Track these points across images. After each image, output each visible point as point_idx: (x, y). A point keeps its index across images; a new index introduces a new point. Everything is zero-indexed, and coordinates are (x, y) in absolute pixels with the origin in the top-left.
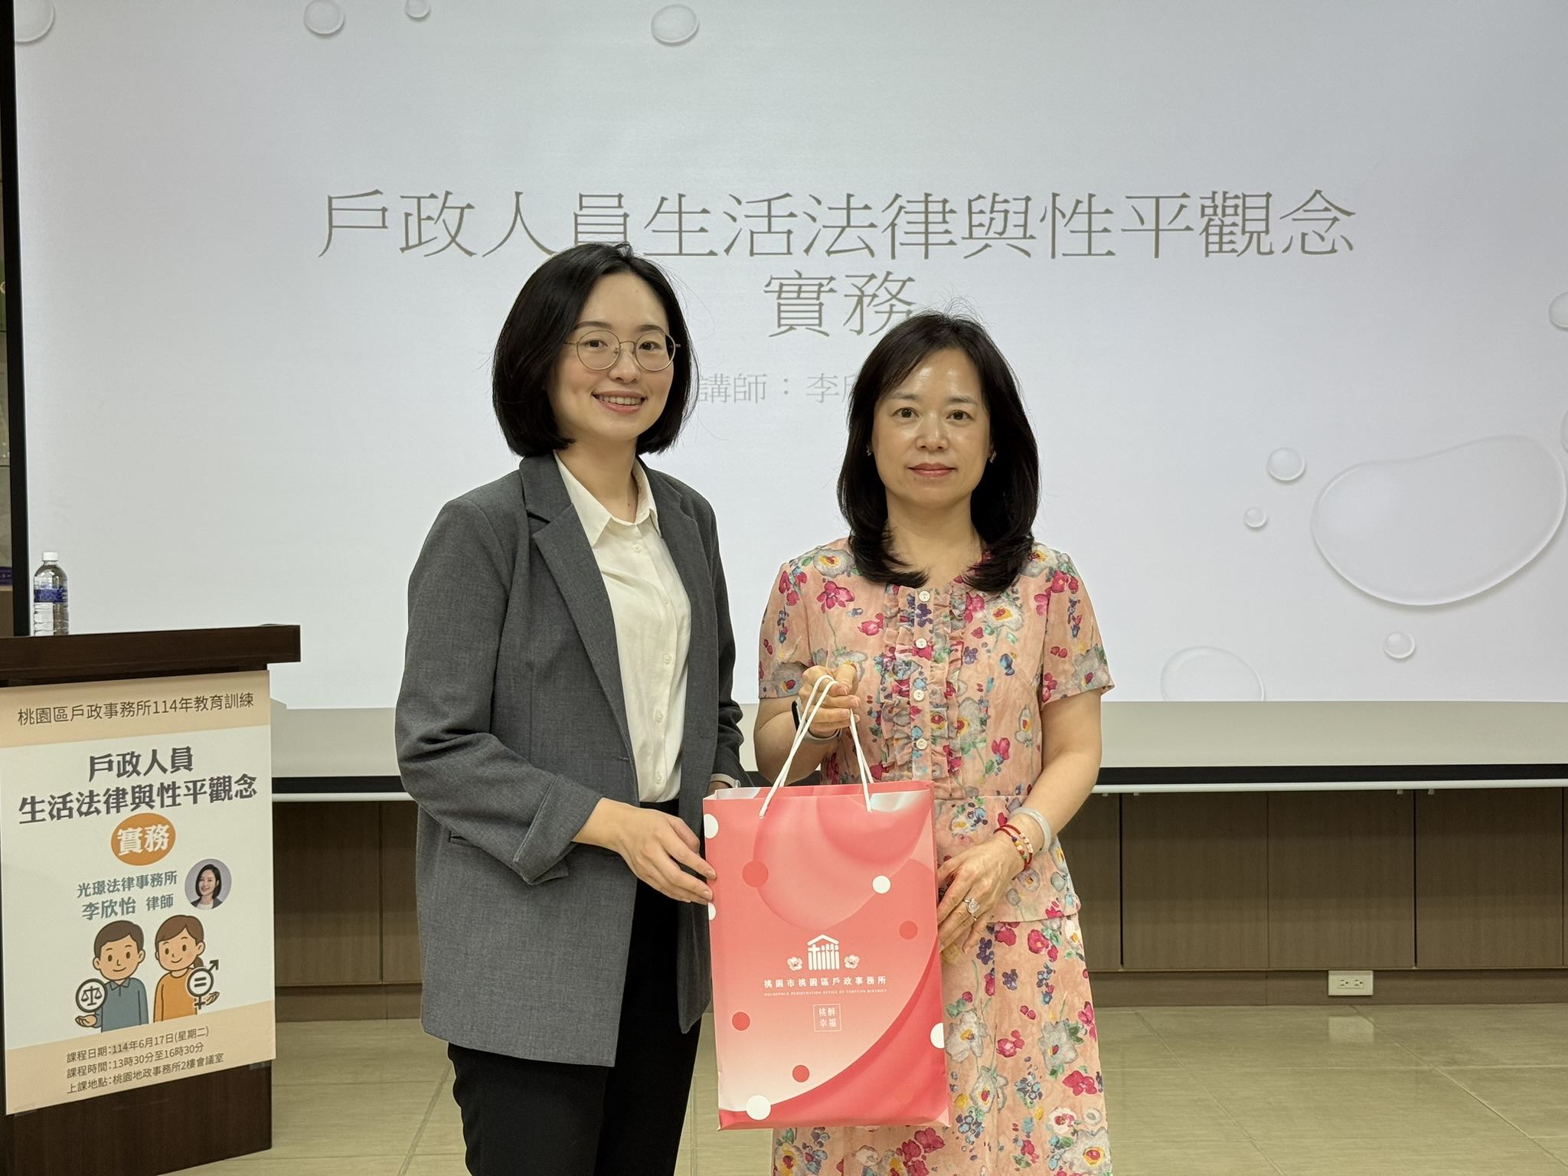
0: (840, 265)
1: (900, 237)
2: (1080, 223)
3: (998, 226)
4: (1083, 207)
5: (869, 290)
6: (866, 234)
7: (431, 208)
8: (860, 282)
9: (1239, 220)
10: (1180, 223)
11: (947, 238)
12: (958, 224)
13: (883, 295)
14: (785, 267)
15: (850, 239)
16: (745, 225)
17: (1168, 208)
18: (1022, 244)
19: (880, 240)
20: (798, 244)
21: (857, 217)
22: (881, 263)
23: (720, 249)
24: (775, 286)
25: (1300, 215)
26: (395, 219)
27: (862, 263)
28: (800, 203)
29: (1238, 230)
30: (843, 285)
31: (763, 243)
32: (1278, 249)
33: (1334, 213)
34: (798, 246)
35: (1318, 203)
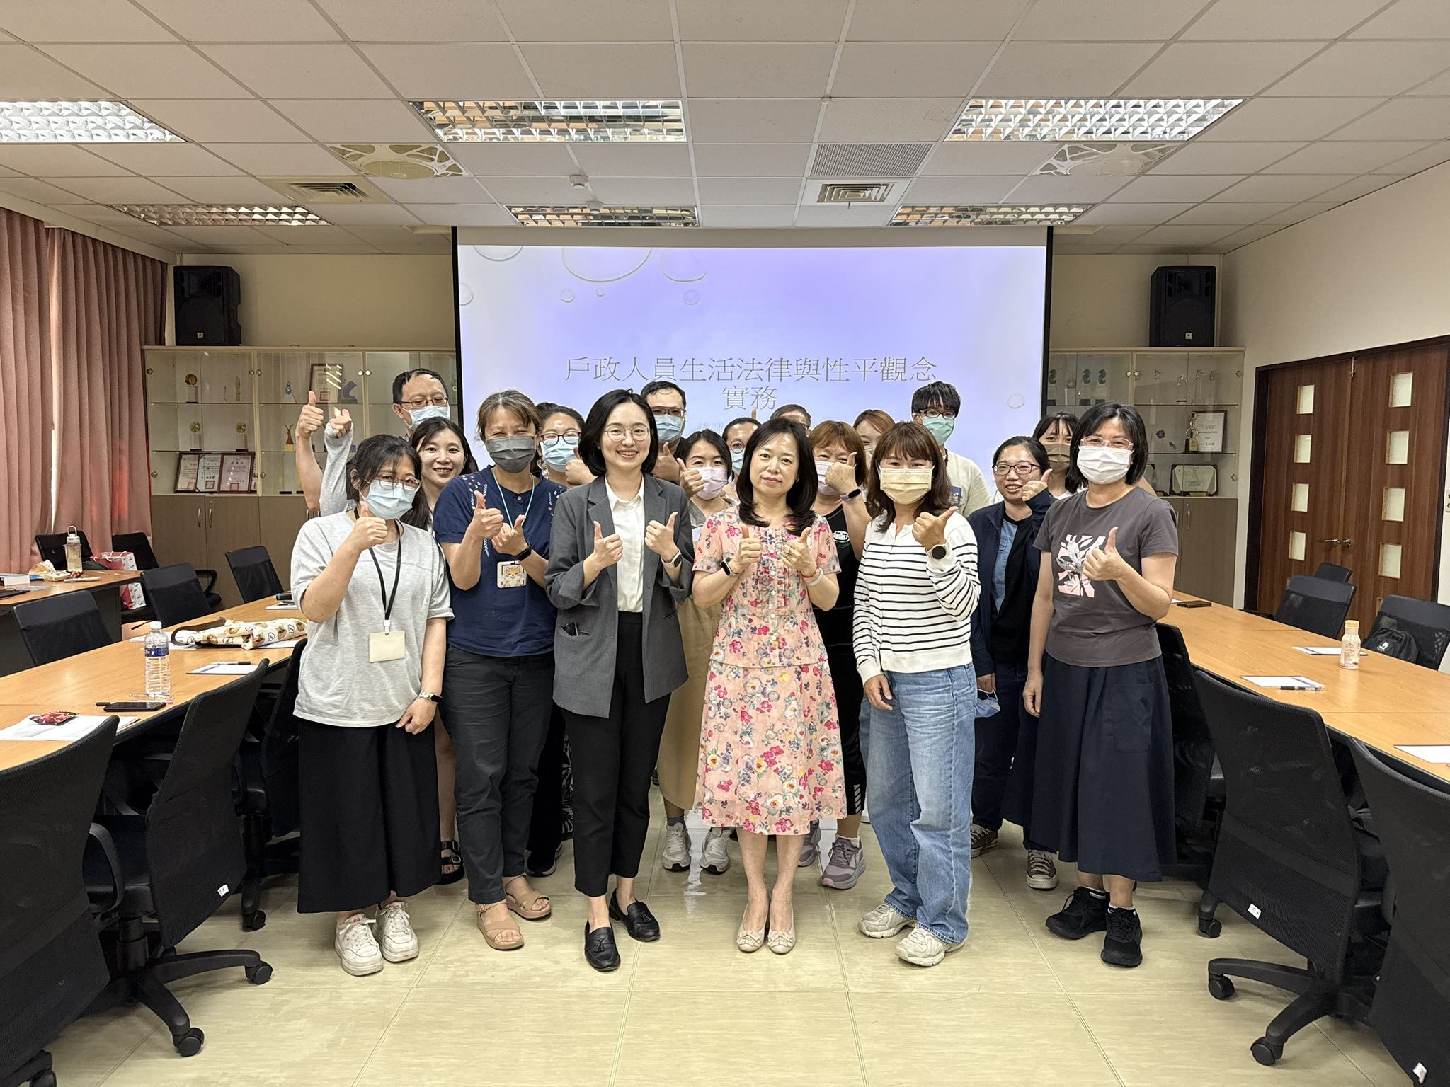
0: (750, 384)
1: (771, 374)
2: (837, 368)
3: (807, 370)
4: (838, 363)
5: (760, 393)
6: (760, 373)
7: (604, 363)
8: (757, 390)
9: (894, 368)
10: (873, 369)
11: (789, 374)
12: (793, 369)
13: (765, 395)
14: (730, 385)
15: (753, 375)
16: (716, 369)
17: (869, 363)
18: (816, 376)
19: (764, 375)
20: (735, 376)
21: (756, 367)
22: (764, 384)
23: (707, 378)
24: (726, 391)
25: (917, 366)
26: (592, 368)
27: (758, 383)
28: (735, 362)
29: (894, 371)
30: (751, 391)
31: (722, 376)
32: (908, 378)
33: (929, 365)
34: (735, 377)
35: (923, 362)
